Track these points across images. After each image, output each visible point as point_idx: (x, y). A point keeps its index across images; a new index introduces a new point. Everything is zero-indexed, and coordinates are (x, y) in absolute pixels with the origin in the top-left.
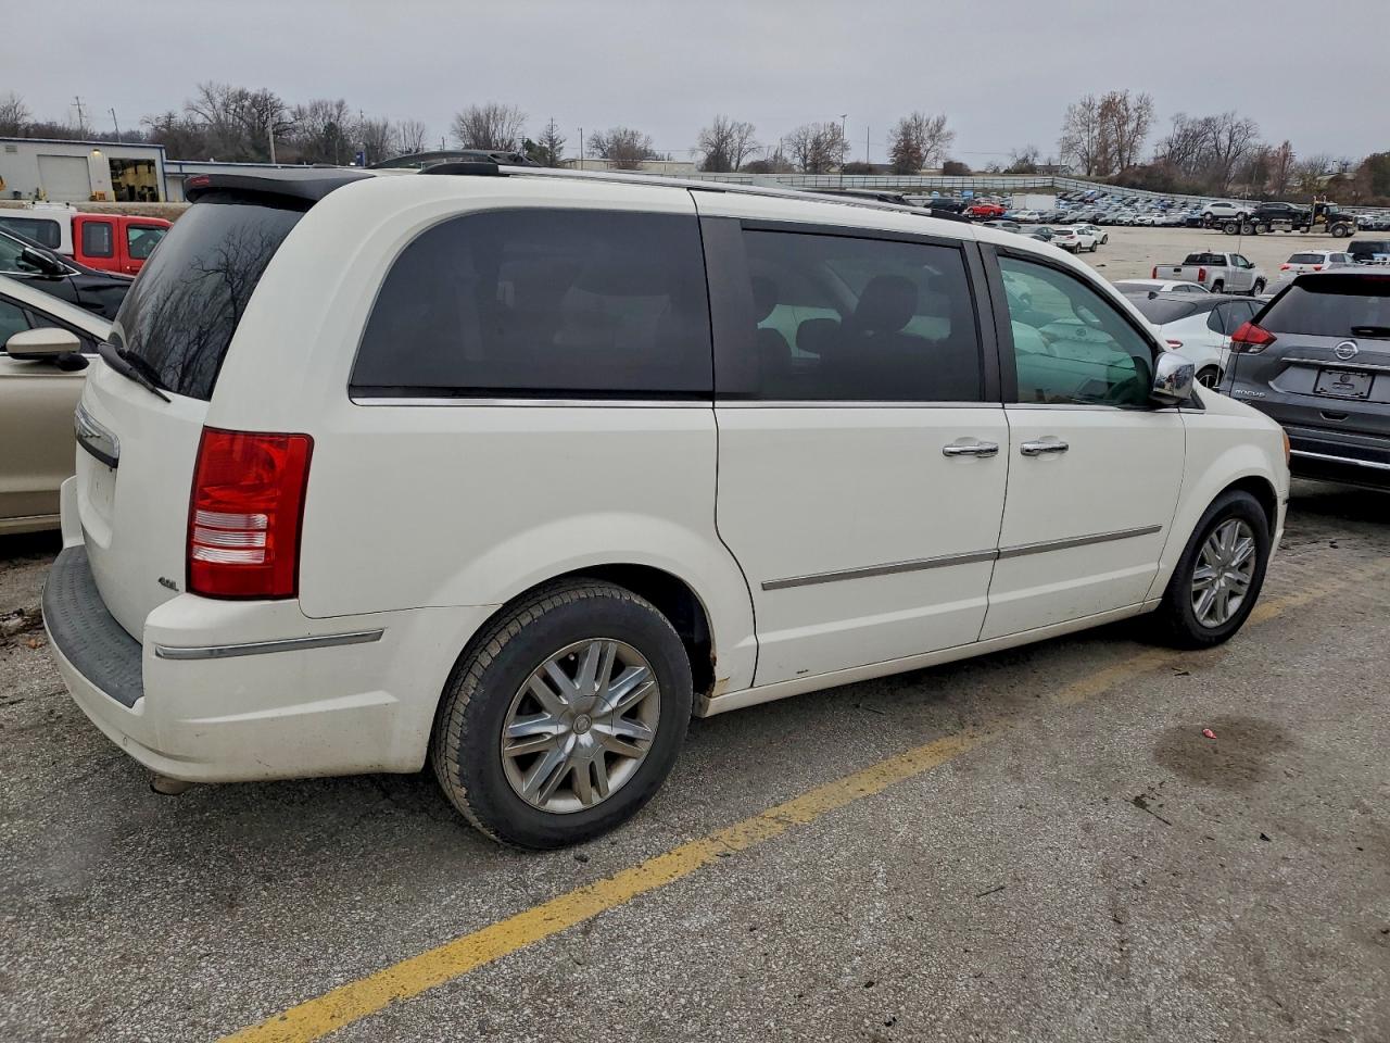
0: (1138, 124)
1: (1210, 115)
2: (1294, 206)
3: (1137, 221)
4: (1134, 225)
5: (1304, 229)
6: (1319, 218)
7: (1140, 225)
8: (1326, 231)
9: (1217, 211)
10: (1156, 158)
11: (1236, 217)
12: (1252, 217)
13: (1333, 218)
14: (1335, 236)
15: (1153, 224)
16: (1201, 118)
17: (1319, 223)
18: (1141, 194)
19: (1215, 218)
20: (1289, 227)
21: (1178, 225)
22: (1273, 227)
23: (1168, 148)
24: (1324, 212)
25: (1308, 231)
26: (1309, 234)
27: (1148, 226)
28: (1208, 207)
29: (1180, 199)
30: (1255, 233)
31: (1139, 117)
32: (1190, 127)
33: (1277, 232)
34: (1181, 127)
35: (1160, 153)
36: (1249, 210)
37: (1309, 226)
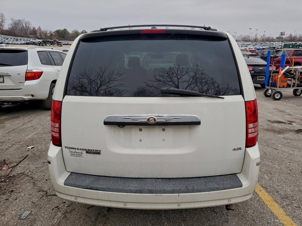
0: (2, 20)
1: (20, 19)
2: (50, 40)
3: (13, 43)
4: (13, 44)
5: (53, 45)
6: (55, 43)
7: (14, 44)
8: (57, 45)
9: (34, 41)
10: (9, 28)
11: (38, 42)
12: (42, 42)
13: (58, 43)
14: (59, 46)
15: (18, 44)
16: (18, 19)
17: (56, 43)
18: (9, 37)
19: (34, 42)
20: (50, 44)
21: (24, 44)
22: (47, 44)
23: (11, 26)
24: (56, 41)
25: (54, 45)
26: (54, 46)
27: (16, 44)
28: (31, 40)
29: (19, 38)
30: (43, 46)
31: (2, 18)
32: (15, 21)
33: (48, 46)
34: (13, 21)
35: (10, 27)
36: (41, 41)
37: (54, 44)
